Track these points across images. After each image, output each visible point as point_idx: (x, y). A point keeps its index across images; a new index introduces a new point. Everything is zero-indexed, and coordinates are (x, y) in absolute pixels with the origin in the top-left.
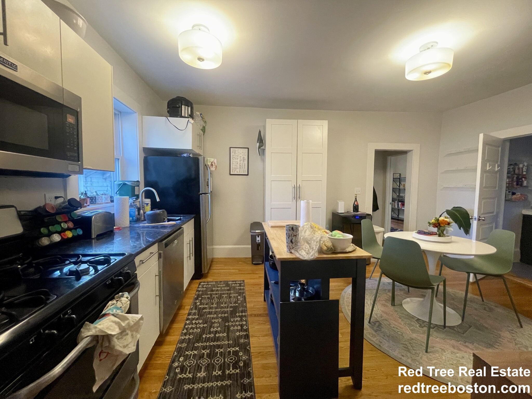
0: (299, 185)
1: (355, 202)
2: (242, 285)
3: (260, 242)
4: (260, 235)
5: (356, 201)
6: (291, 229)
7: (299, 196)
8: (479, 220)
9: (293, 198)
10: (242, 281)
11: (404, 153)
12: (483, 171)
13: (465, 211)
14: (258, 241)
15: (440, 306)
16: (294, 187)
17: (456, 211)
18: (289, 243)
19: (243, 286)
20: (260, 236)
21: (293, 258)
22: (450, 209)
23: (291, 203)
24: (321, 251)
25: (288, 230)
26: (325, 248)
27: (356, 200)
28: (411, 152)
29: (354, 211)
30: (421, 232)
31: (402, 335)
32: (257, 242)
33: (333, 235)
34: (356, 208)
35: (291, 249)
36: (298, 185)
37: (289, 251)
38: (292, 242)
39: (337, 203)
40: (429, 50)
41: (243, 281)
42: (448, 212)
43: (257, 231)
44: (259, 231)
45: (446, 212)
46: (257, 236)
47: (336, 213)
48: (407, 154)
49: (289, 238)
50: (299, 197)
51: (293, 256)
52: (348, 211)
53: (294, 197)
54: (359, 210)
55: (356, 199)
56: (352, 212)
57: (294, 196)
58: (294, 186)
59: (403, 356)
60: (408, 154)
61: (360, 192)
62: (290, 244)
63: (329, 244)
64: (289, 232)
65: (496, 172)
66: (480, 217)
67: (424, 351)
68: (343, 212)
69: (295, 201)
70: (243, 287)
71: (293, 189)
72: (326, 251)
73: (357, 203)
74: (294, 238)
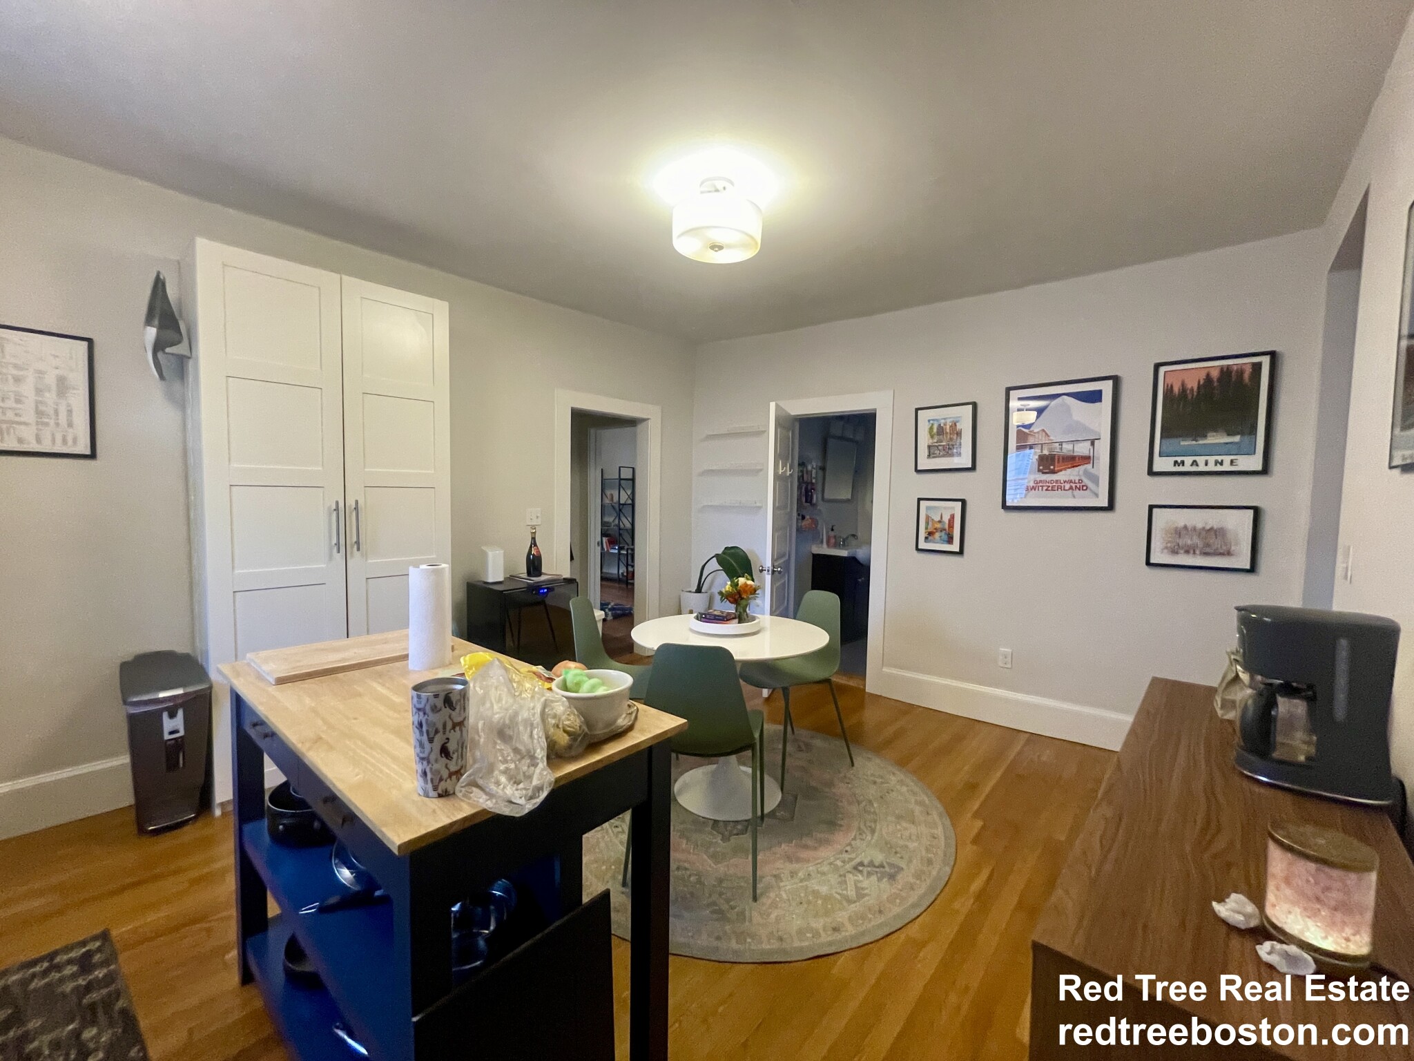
0: (357, 502)
1: (531, 547)
2: (97, 958)
3: (182, 733)
4: (181, 705)
5: (535, 545)
6: (439, 702)
7: (355, 539)
8: (773, 572)
9: (331, 549)
10: (95, 938)
11: (632, 422)
12: (776, 476)
13: (742, 552)
14: (171, 733)
15: (745, 773)
16: (337, 509)
17: (729, 555)
18: (433, 757)
19: (106, 963)
20: (180, 713)
21: (465, 819)
22: (720, 552)
23: (325, 567)
24: (555, 755)
25: (428, 709)
26: (564, 739)
27: (534, 543)
28: (645, 423)
29: (529, 574)
30: (708, 616)
31: (699, 882)
32: (167, 737)
33: (569, 684)
34: (534, 565)
35: (441, 780)
36: (351, 503)
37: (432, 793)
38: (444, 751)
39: (485, 555)
40: (716, 194)
41: (105, 936)
42: (717, 556)
43: (162, 695)
44: (180, 691)
45: (715, 559)
46: (165, 715)
47: (481, 584)
48: (635, 426)
49: (431, 740)
50: (358, 543)
51: (461, 809)
52: (514, 574)
53: (338, 544)
54: (543, 571)
55: (534, 539)
56: (525, 576)
57: (334, 541)
58: (334, 507)
59: (718, 938)
60: (640, 427)
61: (540, 519)
62: (436, 761)
63: (574, 721)
64: (433, 717)
65: (787, 478)
66: (774, 567)
67: (751, 900)
68: (501, 579)
69: (339, 558)
70: (105, 971)
71: (330, 515)
72: (570, 747)
73: (538, 552)
74: (454, 736)
